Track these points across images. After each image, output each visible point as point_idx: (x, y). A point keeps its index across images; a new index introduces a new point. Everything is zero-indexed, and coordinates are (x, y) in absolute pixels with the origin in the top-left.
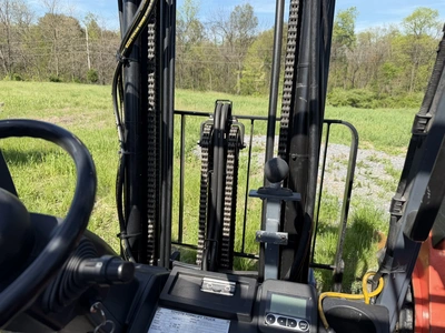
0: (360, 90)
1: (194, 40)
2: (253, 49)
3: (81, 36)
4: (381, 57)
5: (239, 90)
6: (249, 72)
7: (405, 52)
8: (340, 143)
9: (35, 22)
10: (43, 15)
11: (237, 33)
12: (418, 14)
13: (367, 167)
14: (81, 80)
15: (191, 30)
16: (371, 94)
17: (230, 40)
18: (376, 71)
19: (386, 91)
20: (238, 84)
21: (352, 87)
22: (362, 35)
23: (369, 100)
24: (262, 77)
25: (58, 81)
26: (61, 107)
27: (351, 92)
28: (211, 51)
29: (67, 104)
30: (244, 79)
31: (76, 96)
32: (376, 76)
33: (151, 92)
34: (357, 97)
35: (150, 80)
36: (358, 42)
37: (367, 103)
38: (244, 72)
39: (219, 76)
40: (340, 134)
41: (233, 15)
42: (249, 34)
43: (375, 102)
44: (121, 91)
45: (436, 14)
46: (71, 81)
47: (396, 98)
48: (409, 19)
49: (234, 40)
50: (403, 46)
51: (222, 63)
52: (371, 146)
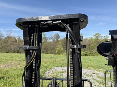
0: (87, 52)
1: (45, 41)
2: (59, 43)
3: (16, 41)
4: (90, 44)
5: (56, 53)
6: (59, 48)
7: (95, 43)
8: (84, 68)
9: (4, 38)
10: (6, 37)
11: (55, 40)
12: (96, 34)
13: (93, 76)
14: (14, 52)
15: (44, 39)
16: (89, 53)
17: (54, 41)
18: (90, 47)
19: (93, 52)
20: (56, 51)
21: (85, 51)
22: (85, 39)
23: (89, 54)
24: (62, 49)
25: (8, 53)
26: (8, 61)
27: (84, 52)
28: (49, 44)
29: (10, 60)
30: (58, 50)
31: (13, 57)
32: (90, 48)
33: (33, 77)
34: (86, 53)
35: (33, 74)
36: (84, 41)
37: (89, 55)
38: (57, 48)
39: (51, 49)
40: (84, 66)
41: (54, 36)
42: (58, 40)
43: (91, 54)
44: (25, 78)
45: (100, 34)
46: (11, 53)
47: (95, 53)
48: (94, 36)
49: (55, 41)
50: (95, 41)
51: (52, 46)
52: (92, 69)
